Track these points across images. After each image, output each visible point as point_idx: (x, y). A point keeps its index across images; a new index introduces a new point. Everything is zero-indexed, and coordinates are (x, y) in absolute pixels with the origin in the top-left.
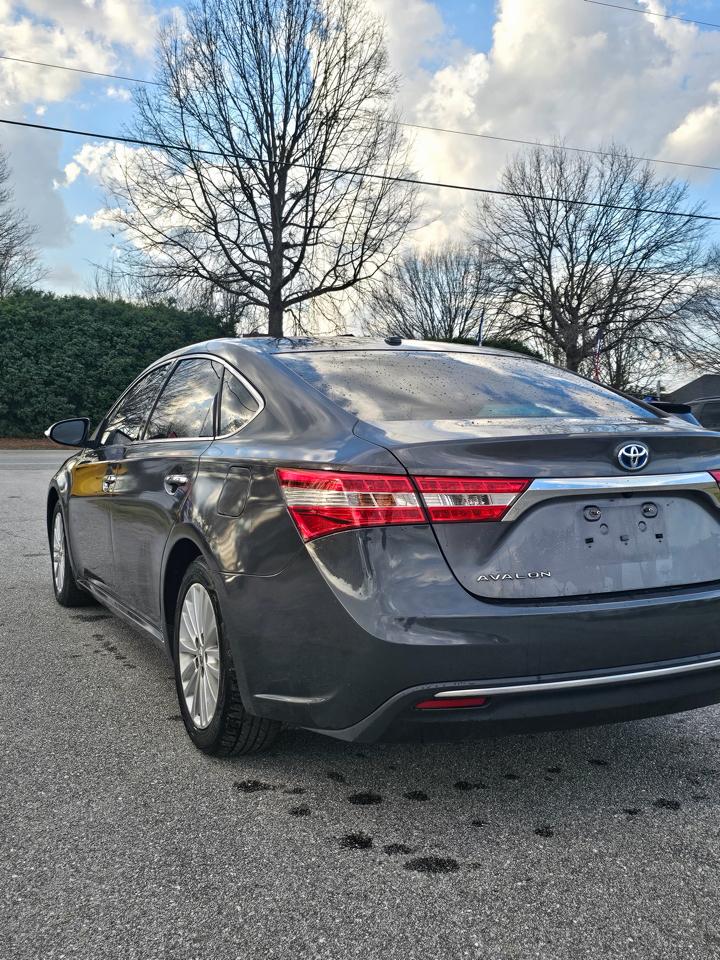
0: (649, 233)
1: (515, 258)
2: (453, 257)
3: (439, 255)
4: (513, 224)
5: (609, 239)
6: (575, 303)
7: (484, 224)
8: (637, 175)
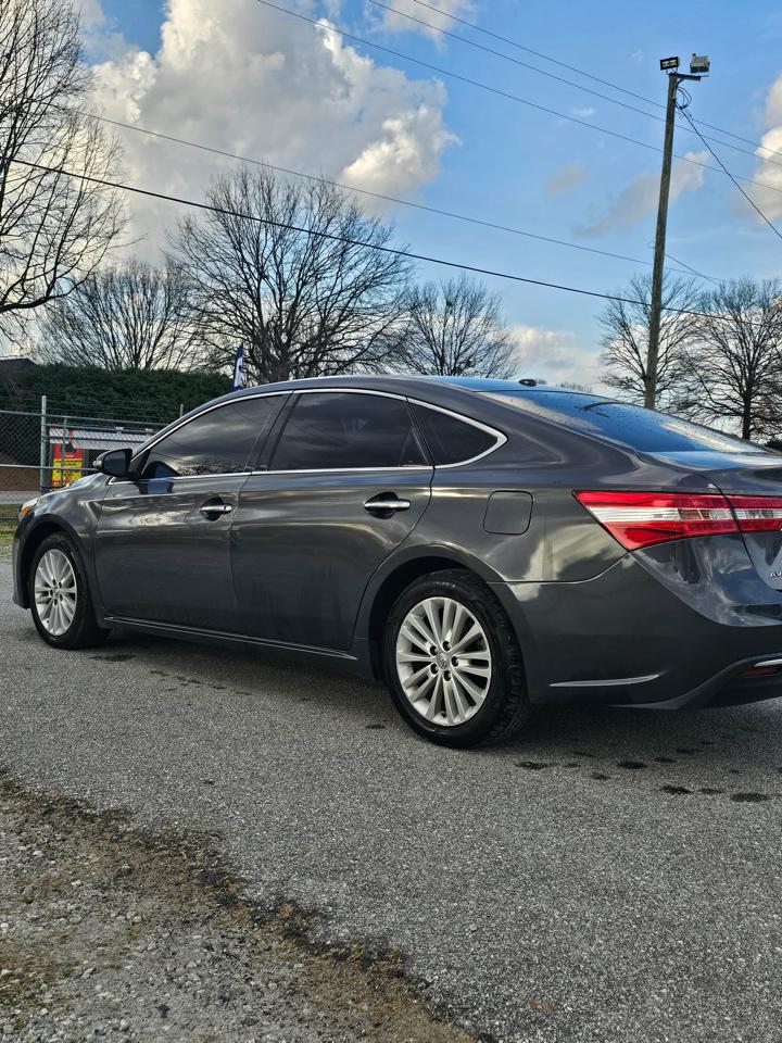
0: (356, 272)
1: (222, 287)
2: (138, 279)
3: (123, 275)
4: (217, 250)
5: (317, 275)
6: (284, 339)
7: (187, 247)
8: (345, 211)
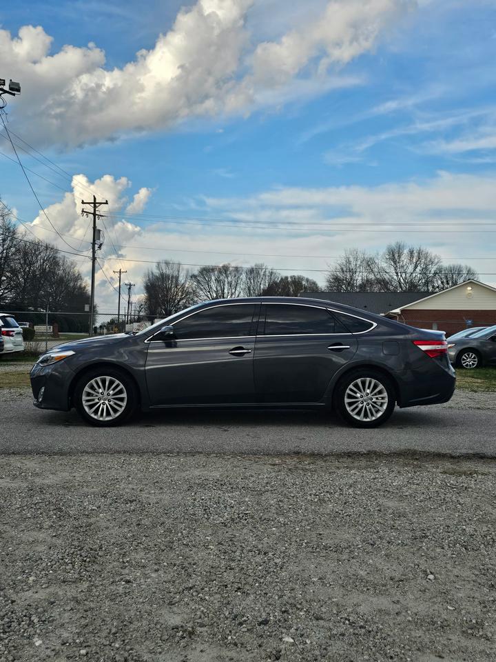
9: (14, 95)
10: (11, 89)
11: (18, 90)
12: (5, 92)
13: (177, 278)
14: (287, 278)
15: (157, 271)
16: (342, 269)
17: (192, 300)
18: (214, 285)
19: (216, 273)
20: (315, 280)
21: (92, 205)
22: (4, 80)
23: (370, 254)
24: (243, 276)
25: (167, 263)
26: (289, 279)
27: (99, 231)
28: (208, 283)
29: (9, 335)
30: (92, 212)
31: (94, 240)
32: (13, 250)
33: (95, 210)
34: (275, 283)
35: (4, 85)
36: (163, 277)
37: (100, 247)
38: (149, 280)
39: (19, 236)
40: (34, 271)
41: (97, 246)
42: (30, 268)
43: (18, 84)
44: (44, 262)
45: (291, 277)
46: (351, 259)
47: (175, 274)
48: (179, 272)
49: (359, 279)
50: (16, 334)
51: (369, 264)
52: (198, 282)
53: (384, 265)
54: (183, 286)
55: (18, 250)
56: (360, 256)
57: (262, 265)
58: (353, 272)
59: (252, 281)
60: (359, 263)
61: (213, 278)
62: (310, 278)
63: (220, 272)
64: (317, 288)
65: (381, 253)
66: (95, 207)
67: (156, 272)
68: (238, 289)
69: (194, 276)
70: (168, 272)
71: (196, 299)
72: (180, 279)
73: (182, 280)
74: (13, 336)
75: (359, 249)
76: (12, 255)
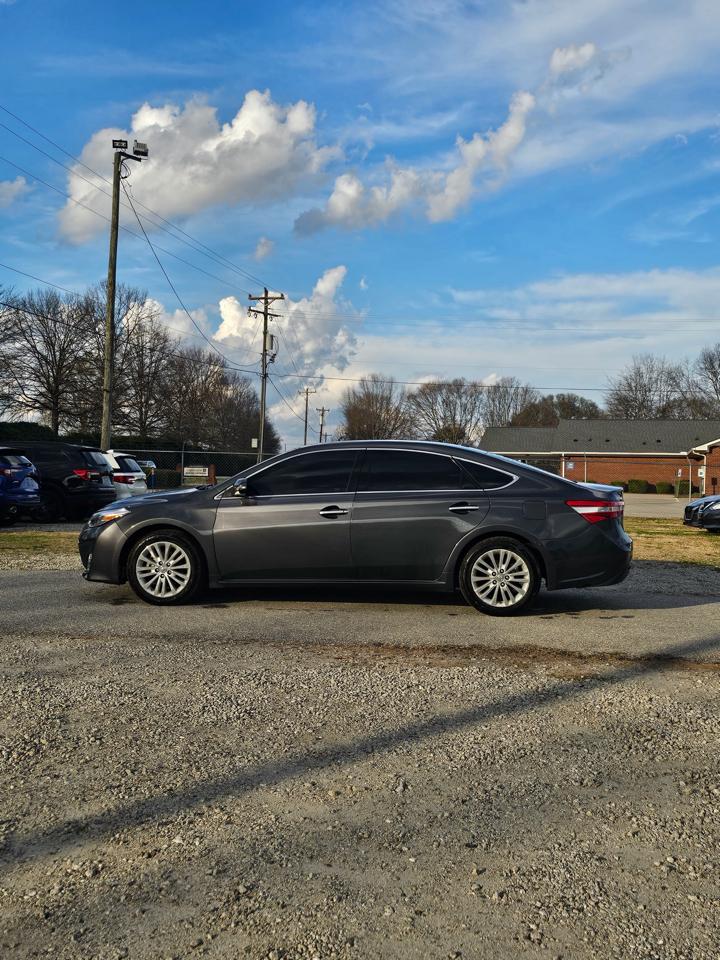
9: (139, 160)
10: (136, 152)
11: (145, 154)
12: (129, 157)
13: (389, 399)
14: (551, 397)
15: (362, 390)
16: (629, 385)
17: (409, 430)
18: (440, 410)
19: (444, 391)
20: (594, 401)
21: (263, 301)
22: (126, 142)
23: (673, 361)
24: (484, 397)
25: (375, 380)
26: (555, 400)
27: (272, 336)
28: (432, 406)
29: (127, 482)
30: (263, 310)
31: (265, 350)
32: (164, 362)
33: (266, 308)
34: (533, 405)
35: (126, 147)
36: (369, 398)
37: (272, 360)
38: (350, 403)
39: (171, 344)
40: (194, 392)
41: (268, 358)
42: (188, 387)
43: (144, 146)
44: (206, 379)
45: (558, 397)
46: (643, 369)
47: (386, 393)
48: (391, 390)
49: (656, 399)
50: (138, 480)
51: (673, 377)
52: (419, 405)
53: (698, 378)
54: (397, 410)
55: (171, 363)
56: (657, 365)
57: (512, 380)
58: (646, 390)
59: (497, 403)
60: (655, 375)
61: (440, 399)
62: (586, 397)
63: (450, 391)
64: (596, 411)
65: (692, 360)
66: (266, 303)
67: (360, 392)
68: (476, 415)
69: (412, 397)
70: (376, 391)
71: (415, 429)
72: (393, 400)
73: (395, 401)
74: (131, 483)
75: (655, 356)
76: (162, 370)
